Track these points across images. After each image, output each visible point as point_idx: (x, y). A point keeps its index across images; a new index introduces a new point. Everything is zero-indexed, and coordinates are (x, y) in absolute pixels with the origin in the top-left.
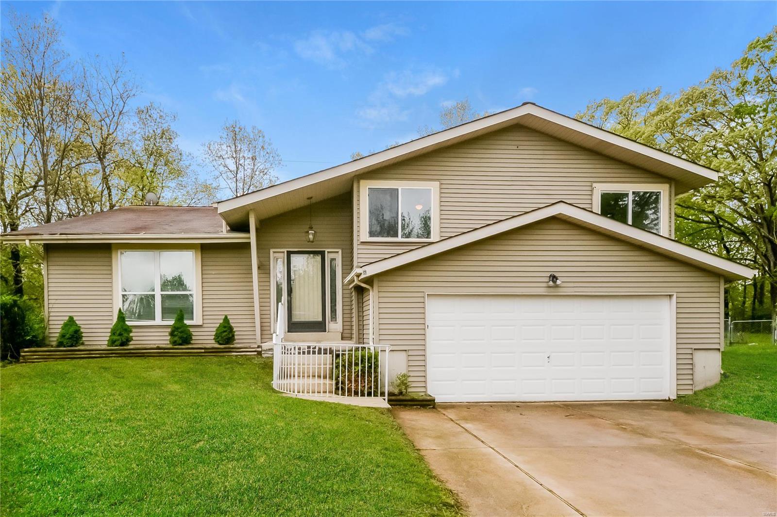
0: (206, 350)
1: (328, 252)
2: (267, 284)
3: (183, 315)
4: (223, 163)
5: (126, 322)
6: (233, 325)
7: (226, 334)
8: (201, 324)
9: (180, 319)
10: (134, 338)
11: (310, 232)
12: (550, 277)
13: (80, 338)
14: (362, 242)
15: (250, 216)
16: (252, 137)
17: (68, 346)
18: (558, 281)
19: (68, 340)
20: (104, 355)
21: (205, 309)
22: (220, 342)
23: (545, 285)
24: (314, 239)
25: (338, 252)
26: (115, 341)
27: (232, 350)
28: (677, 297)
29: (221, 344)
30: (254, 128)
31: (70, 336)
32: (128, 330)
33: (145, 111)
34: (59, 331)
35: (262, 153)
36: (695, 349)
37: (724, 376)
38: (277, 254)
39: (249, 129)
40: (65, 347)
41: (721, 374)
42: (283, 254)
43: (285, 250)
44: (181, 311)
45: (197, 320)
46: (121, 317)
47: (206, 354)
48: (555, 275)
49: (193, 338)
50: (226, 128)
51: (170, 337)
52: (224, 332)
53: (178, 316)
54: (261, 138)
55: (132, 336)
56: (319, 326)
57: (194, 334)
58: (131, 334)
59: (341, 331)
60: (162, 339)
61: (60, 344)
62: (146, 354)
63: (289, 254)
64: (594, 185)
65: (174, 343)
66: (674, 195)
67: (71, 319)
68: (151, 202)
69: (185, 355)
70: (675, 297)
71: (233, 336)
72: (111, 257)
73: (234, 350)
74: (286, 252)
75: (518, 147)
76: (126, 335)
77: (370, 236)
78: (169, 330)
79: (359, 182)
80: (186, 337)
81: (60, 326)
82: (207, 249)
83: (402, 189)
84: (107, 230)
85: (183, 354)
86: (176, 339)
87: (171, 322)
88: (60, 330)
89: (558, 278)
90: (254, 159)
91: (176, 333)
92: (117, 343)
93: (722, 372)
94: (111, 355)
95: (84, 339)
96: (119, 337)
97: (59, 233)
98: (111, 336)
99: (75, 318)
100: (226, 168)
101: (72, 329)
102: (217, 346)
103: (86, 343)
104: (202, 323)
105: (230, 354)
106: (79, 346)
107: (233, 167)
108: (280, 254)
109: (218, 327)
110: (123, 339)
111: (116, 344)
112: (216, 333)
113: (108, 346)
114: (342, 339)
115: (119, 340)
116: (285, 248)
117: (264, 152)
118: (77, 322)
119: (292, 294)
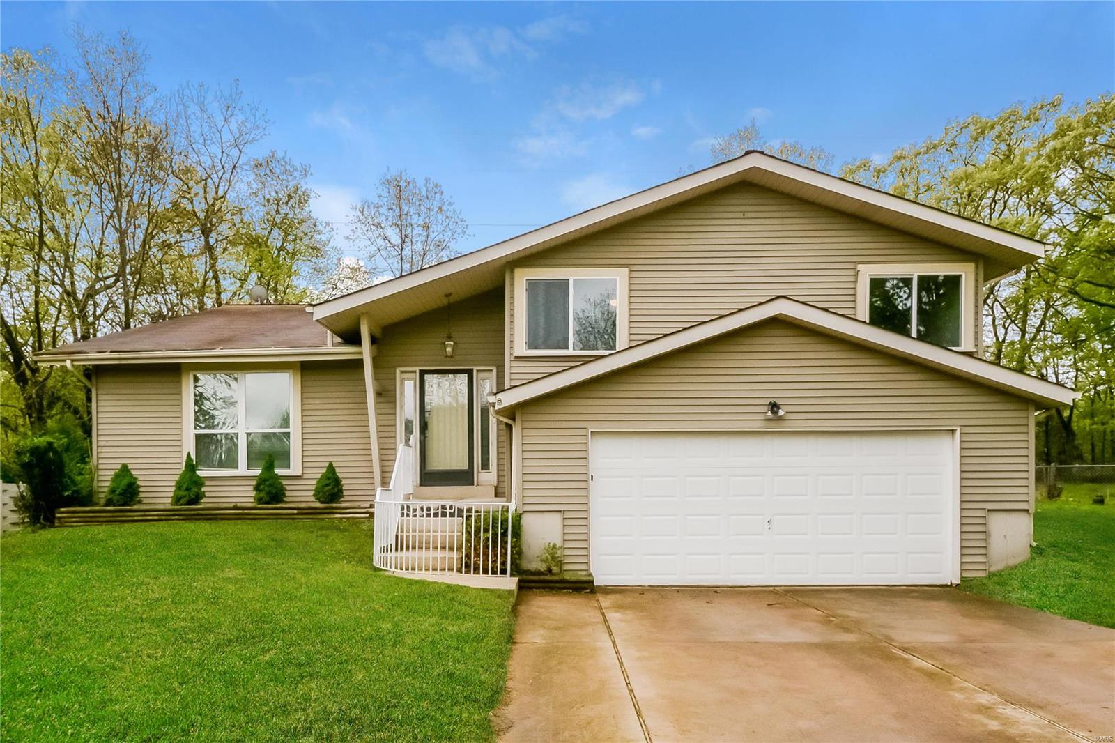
0: (300, 511)
1: (478, 371)
2: (391, 417)
3: (273, 462)
4: (382, 234)
5: (197, 472)
6: (340, 476)
7: (331, 489)
8: (299, 475)
9: (269, 467)
10: (207, 494)
11: (447, 343)
12: (769, 405)
13: (135, 493)
14: (516, 357)
15: (361, 323)
16: (424, 193)
17: (120, 505)
18: (780, 410)
19: (119, 497)
20: (164, 518)
21: (305, 453)
22: (321, 499)
23: (761, 417)
24: (453, 353)
25: (491, 371)
26: (180, 498)
27: (335, 511)
28: (961, 433)
29: (322, 502)
30: (427, 180)
31: (122, 491)
32: (199, 482)
33: (264, 164)
34: (108, 484)
35: (439, 216)
36: (989, 510)
37: (1038, 551)
38: (407, 374)
39: (420, 182)
40: (115, 506)
41: (1031, 546)
42: (413, 374)
43: (417, 369)
44: (271, 456)
45: (295, 468)
46: (190, 465)
47: (300, 517)
48: (777, 402)
49: (288, 494)
50: (386, 183)
51: (255, 493)
52: (327, 485)
53: (267, 462)
54: (438, 196)
55: (204, 492)
56: (463, 477)
57: (288, 488)
58: (203, 489)
59: (495, 484)
60: (245, 495)
61: (109, 502)
62: (218, 517)
63: (422, 373)
64: (860, 267)
65: (260, 500)
66: (982, 279)
67: (125, 468)
68: (259, 299)
69: (271, 517)
70: (958, 433)
71: (341, 491)
72: (180, 382)
73: (338, 511)
74: (418, 372)
75: (744, 215)
76: (195, 489)
77: (529, 348)
78: (254, 483)
79: (512, 272)
80: (276, 492)
81: (109, 478)
82: (309, 370)
83: (574, 279)
84: (176, 344)
85: (268, 517)
86: (262, 495)
87: (257, 472)
88: (110, 482)
89: (781, 406)
90: (426, 227)
91: (262, 487)
92: (183, 501)
93: (1034, 544)
94: (173, 518)
95: (142, 495)
96: (186, 492)
97: (109, 351)
98: (176, 490)
99: (130, 467)
100: (387, 241)
101: (125, 482)
102: (318, 505)
103: (145, 501)
104: (301, 472)
105: (332, 516)
106: (134, 504)
107: (396, 240)
108: (410, 374)
109: (320, 479)
110: (191, 495)
111: (181, 502)
112: (316, 487)
113: (172, 505)
114: (496, 496)
115: (185, 496)
116: (415, 366)
117: (443, 215)
118: (133, 472)
119: (426, 432)
